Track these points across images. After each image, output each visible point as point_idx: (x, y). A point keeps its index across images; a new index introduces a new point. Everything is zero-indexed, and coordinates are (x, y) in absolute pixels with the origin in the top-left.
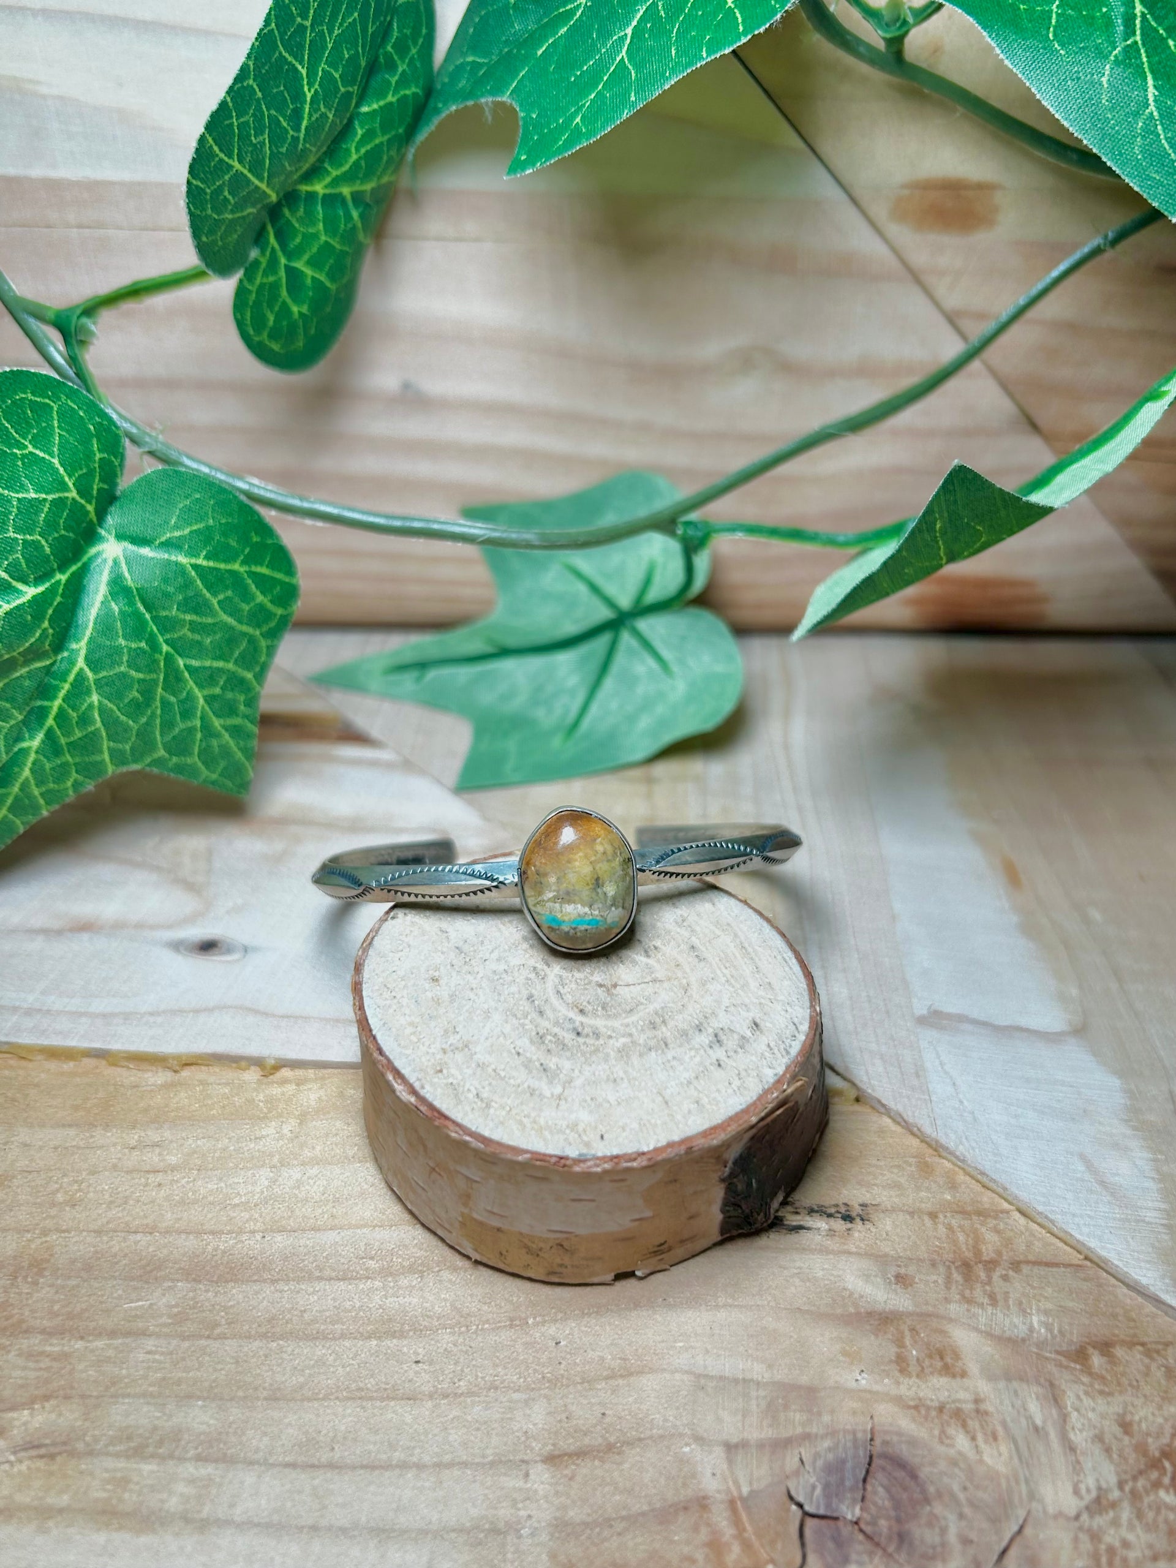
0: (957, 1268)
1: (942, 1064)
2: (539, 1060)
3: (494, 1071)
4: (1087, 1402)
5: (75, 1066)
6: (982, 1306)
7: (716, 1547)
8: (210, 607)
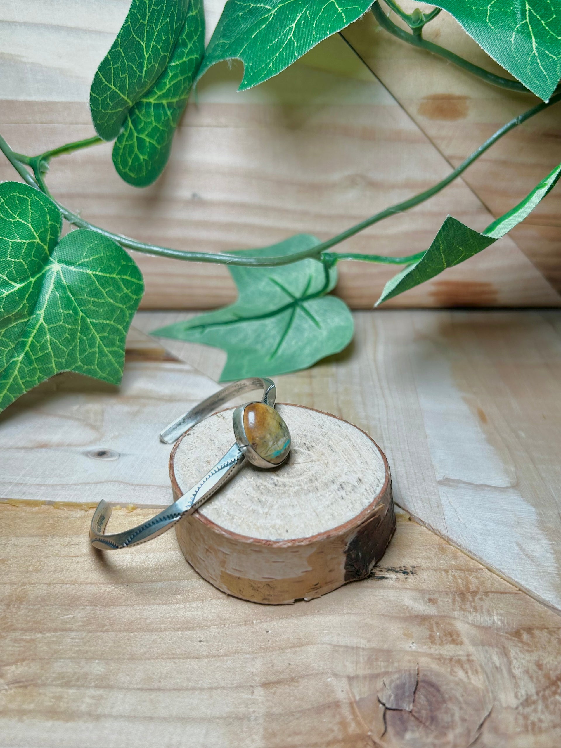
0: (458, 595)
1: (449, 502)
2: (257, 497)
3: (236, 502)
4: (521, 655)
5: (39, 509)
6: (470, 612)
7: (343, 724)
8: (102, 295)
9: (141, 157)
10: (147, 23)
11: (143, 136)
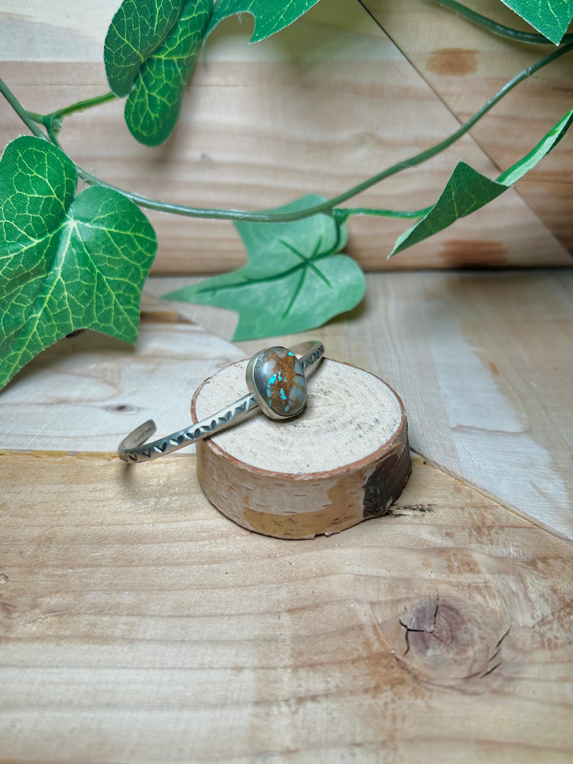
0: (474, 529)
1: (463, 446)
2: (278, 436)
3: (258, 441)
4: (537, 581)
5: (62, 459)
6: (486, 544)
7: (368, 644)
8: (117, 252)
9: (153, 115)
11: (154, 94)
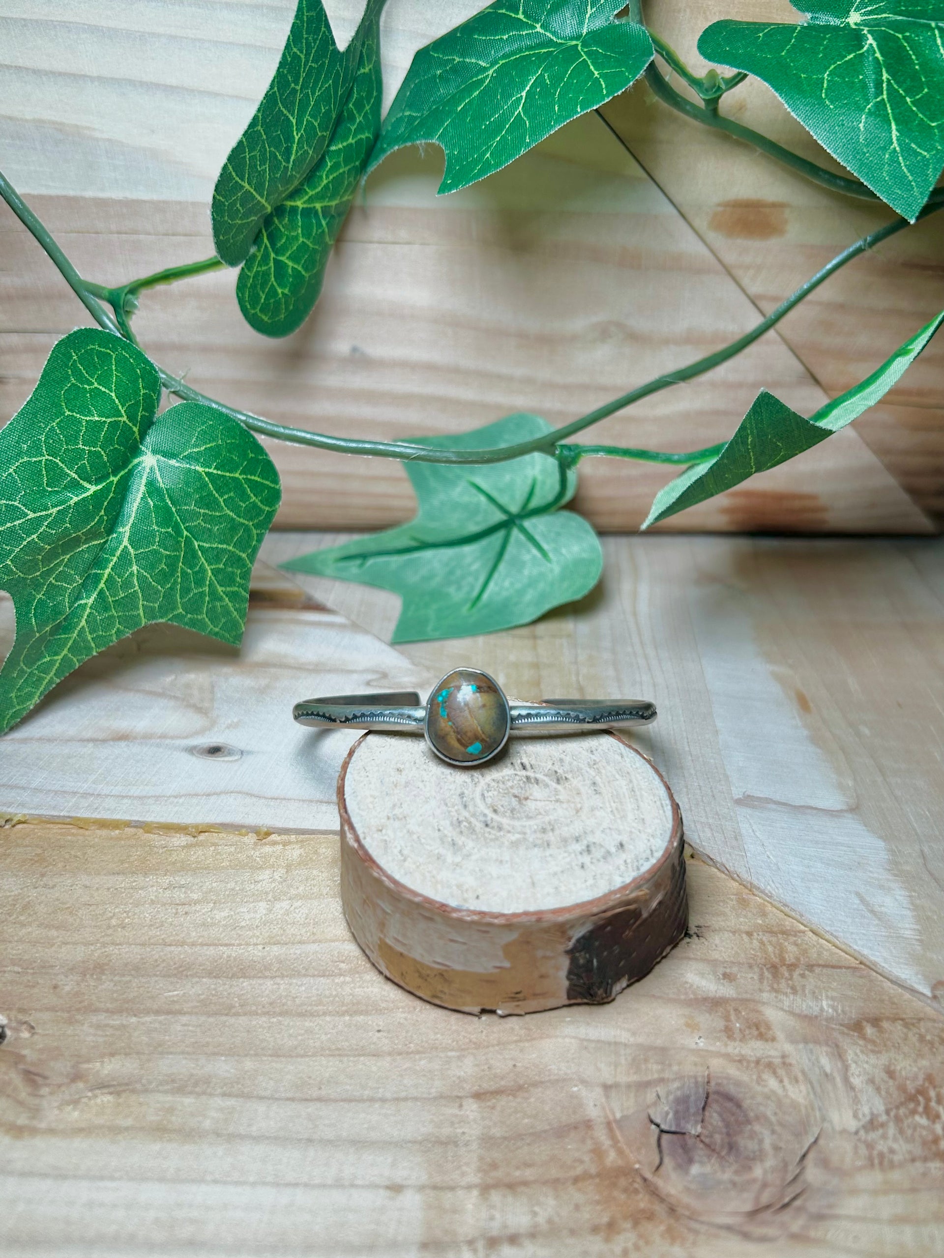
0: (767, 969)
1: (753, 831)
4: (863, 1057)
5: (120, 833)
6: (786, 994)
7: (598, 1153)
8: (218, 504)
9: (280, 291)
10: (301, 89)
11: (283, 258)
